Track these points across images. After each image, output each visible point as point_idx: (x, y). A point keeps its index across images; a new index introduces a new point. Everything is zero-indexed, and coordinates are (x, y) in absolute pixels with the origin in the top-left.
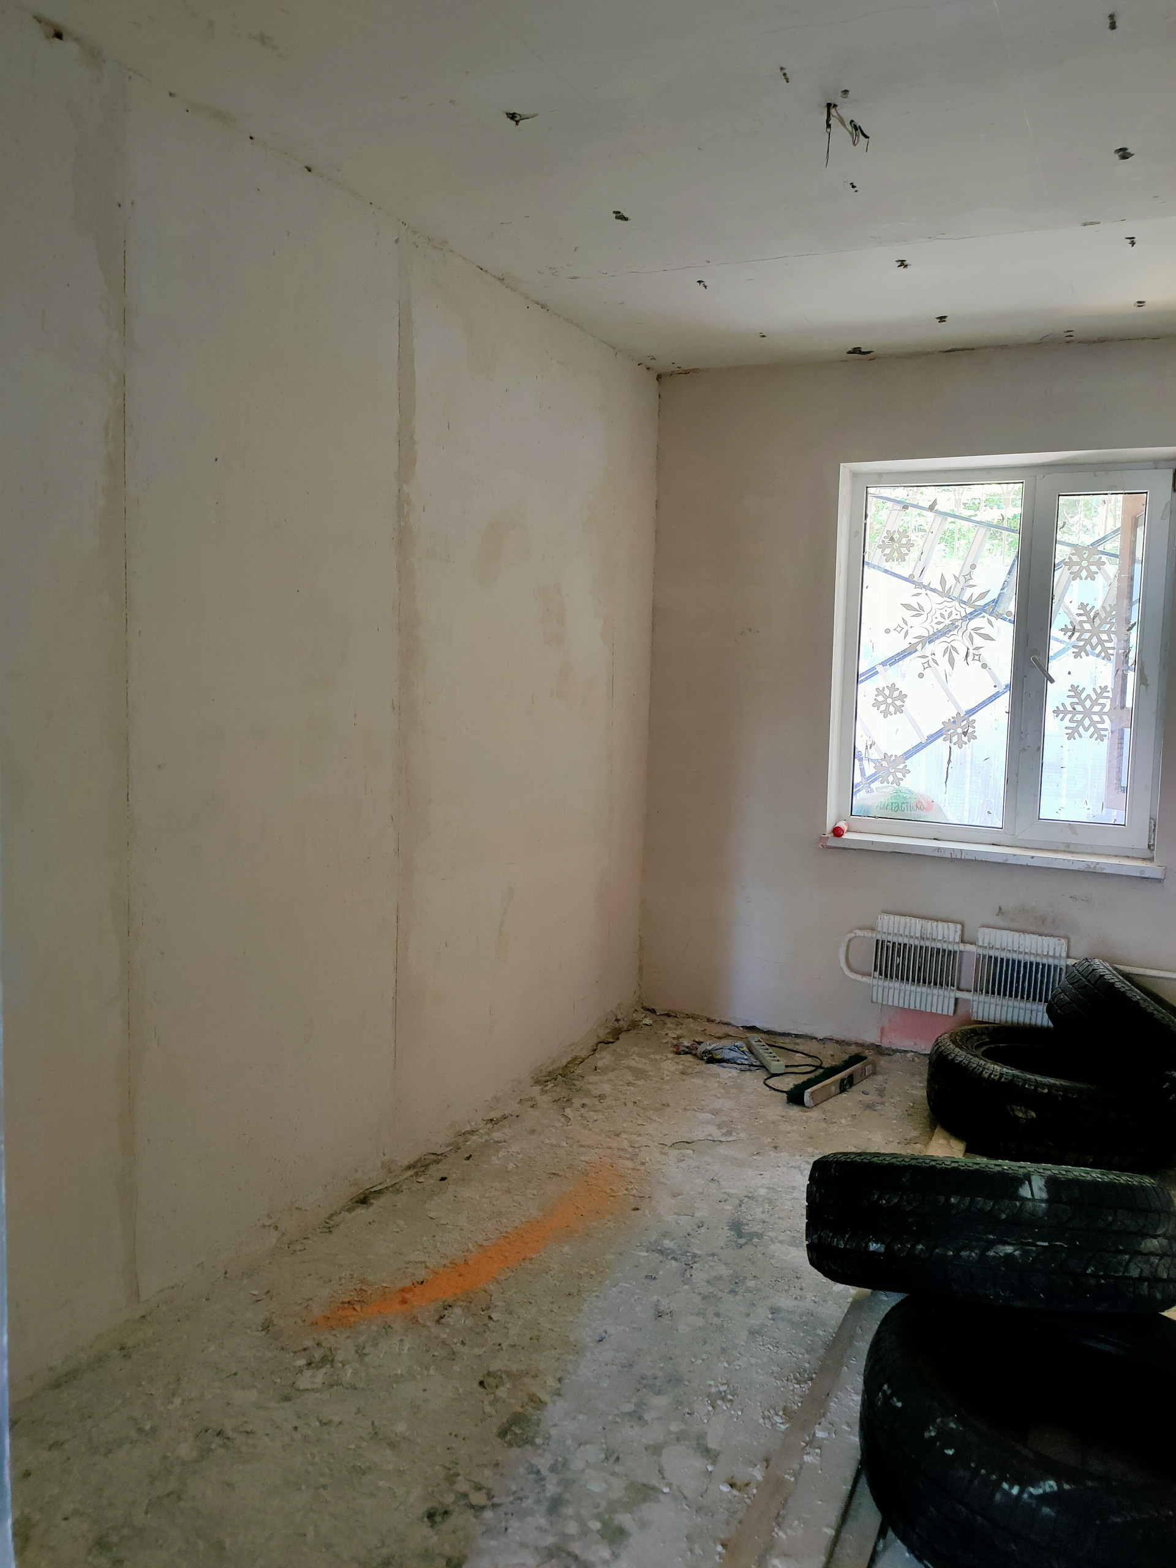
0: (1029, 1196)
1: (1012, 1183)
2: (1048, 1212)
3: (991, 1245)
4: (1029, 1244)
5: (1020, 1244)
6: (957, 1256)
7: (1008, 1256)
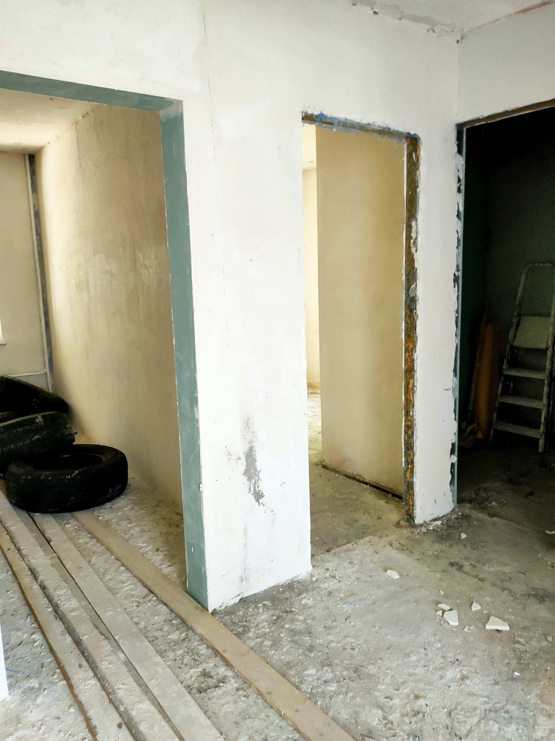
0: (38, 421)
1: (33, 421)
2: (45, 424)
3: (32, 437)
4: (42, 433)
5: (40, 434)
6: (24, 444)
7: (38, 438)
